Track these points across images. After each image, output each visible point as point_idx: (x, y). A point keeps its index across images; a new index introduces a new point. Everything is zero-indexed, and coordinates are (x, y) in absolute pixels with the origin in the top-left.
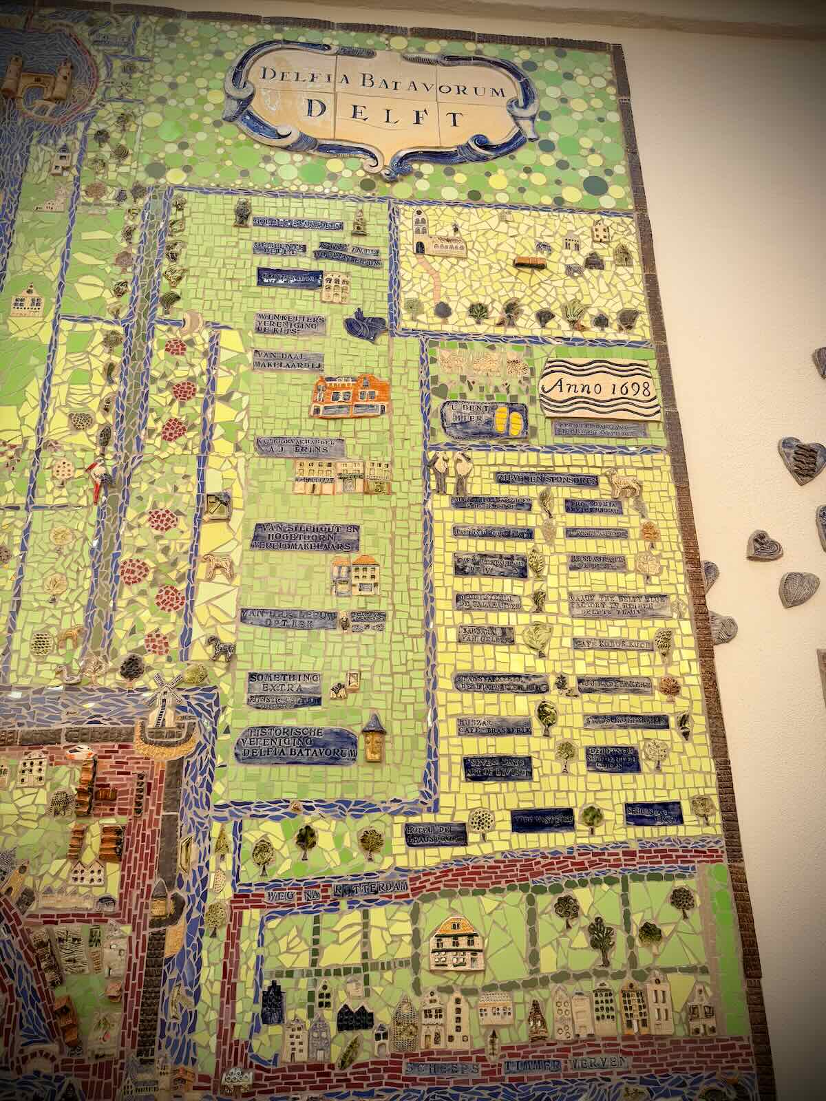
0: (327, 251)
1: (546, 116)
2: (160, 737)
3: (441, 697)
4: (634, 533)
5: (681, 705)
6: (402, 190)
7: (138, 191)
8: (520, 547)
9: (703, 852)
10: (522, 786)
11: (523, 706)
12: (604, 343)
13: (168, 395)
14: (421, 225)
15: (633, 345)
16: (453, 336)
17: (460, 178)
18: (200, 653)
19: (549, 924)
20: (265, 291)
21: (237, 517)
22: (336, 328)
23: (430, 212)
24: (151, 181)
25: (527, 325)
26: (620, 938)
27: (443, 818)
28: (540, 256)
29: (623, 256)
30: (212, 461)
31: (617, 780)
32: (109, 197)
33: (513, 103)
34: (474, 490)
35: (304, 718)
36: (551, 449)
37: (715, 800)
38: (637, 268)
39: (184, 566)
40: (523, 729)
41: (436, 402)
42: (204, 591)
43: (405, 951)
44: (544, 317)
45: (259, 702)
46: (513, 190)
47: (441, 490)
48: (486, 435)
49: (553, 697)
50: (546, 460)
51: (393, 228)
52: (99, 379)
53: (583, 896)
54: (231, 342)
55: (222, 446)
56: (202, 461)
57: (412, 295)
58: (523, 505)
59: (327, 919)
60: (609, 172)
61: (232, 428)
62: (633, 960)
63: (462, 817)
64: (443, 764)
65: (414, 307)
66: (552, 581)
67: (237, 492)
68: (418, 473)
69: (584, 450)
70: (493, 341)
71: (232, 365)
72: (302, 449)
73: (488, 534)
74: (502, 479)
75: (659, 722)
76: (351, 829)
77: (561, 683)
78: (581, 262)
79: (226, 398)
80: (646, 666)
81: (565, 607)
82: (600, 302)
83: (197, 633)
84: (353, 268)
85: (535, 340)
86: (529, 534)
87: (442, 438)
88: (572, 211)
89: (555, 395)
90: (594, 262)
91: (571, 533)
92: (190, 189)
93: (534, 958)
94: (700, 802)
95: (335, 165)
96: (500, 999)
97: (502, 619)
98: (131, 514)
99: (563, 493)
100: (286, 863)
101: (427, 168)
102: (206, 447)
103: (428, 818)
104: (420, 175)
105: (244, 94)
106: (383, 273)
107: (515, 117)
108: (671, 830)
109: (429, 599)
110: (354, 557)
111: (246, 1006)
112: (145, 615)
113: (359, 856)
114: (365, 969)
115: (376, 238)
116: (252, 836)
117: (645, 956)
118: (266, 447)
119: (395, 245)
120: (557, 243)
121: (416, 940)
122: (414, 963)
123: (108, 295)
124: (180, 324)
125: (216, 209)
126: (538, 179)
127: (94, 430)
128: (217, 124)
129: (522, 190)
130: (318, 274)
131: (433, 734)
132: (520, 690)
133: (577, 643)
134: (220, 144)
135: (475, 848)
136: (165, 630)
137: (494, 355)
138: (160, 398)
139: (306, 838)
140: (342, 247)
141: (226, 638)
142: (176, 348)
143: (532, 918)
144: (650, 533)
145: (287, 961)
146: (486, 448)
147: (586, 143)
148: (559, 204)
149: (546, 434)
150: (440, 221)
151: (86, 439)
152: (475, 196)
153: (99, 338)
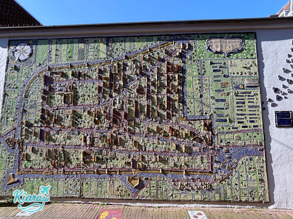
0: (221, 67)
1: (245, 45)
2: (209, 119)
3: (235, 116)
4: (255, 99)
5: (259, 116)
9: (260, 130)
10: (243, 124)
11: (243, 117)
12: (252, 76)
13: (205, 86)
14: (231, 62)
15: (256, 76)
16: (235, 76)
17: (235, 55)
19: (246, 135)
20: (214, 72)
22: (222, 76)
24: (199, 59)
25: (243, 75)
26: (252, 137)
29: (255, 64)
31: (252, 123)
35: (222, 118)
36: (246, 90)
37: (262, 125)
39: (209, 104)
42: (211, 106)
44: (245, 73)
45: (218, 116)
48: (239, 88)
49: (246, 116)
51: (227, 63)
52: (198, 84)
53: (249, 133)
56: (209, 93)
58: (243, 96)
59: (225, 135)
60: (253, 53)
61: (212, 89)
63: (237, 127)
64: (235, 122)
65: (231, 73)
66: (246, 104)
68: (232, 93)
69: (250, 90)
71: (211, 82)
74: (241, 93)
75: (257, 118)
78: (250, 66)
79: (211, 85)
80: (256, 113)
81: (248, 107)
82: (252, 71)
83: (211, 110)
84: (223, 69)
86: (244, 99)
87: (234, 89)
88: (249, 59)
89: (247, 83)
91: (249, 99)
92: (204, 60)
93: (244, 138)
95: (220, 55)
96: (241, 141)
97: (241, 108)
98: (203, 98)
99: (247, 94)
103: (234, 127)
104: (231, 55)
105: (208, 46)
106: (227, 69)
107: (241, 45)
108: (257, 128)
109: (234, 106)
110: (226, 102)
111: (219, 141)
112: (206, 108)
113: (228, 130)
114: (229, 139)
116: (218, 128)
118: (216, 91)
120: (246, 63)
121: (233, 137)
123: (197, 74)
124: (205, 77)
126: (245, 54)
127: (198, 90)
128: (206, 50)
130: (219, 70)
131: (234, 119)
133: (249, 111)
134: (207, 53)
135: (239, 129)
136: (208, 110)
137: (240, 79)
139: (223, 128)
142: (205, 80)
145: (222, 138)
152: (237, 58)
153: (197, 79)
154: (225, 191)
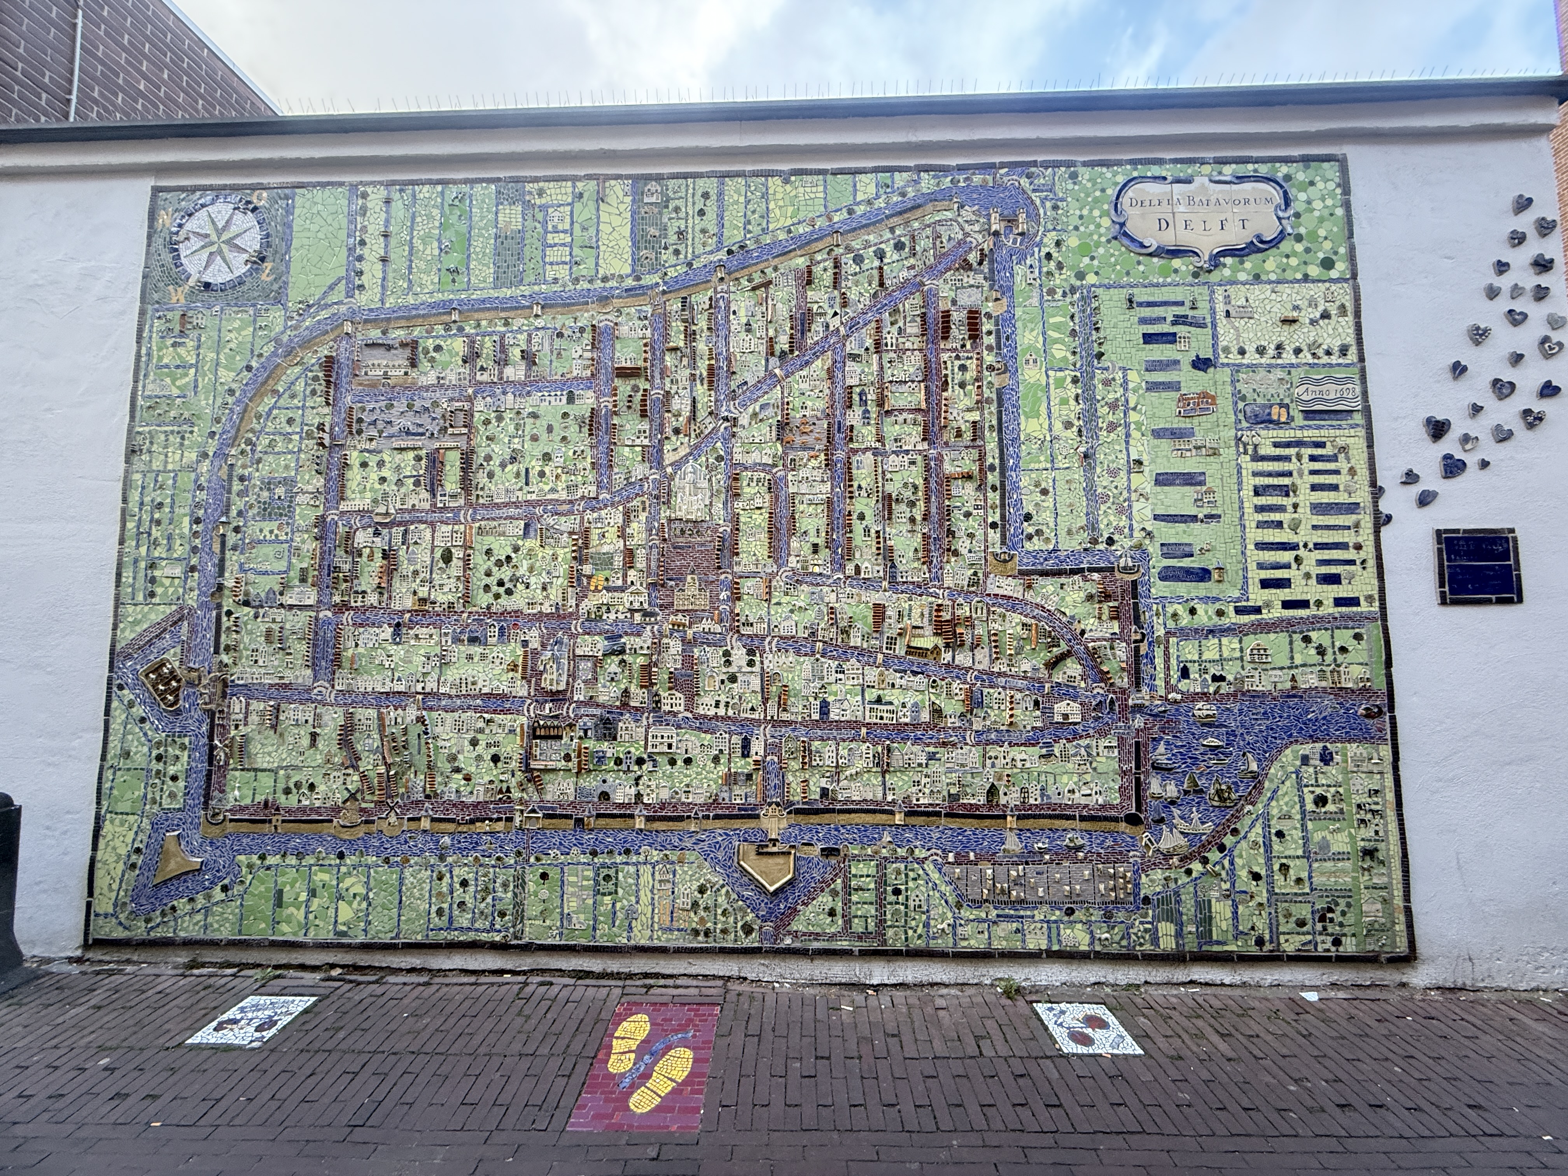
0: (1179, 320)
1: (1297, 215)
2: (1126, 570)
3: (1248, 553)
4: (1344, 471)
5: (1363, 554)
6: (1215, 277)
7: (1073, 290)
8: (1286, 481)
9: (1370, 618)
10: (1287, 590)
11: (1287, 556)
12: (1331, 366)
13: (1106, 409)
14: (1227, 299)
15: (1347, 365)
16: (1248, 366)
17: (1248, 265)
18: (1138, 535)
19: (1299, 644)
20: (1147, 346)
21: (1147, 470)
22: (1186, 365)
23: (1232, 290)
24: (1078, 283)
25: (1288, 357)
26: (1330, 651)
27: (1250, 604)
28: (1295, 314)
29: (1342, 309)
30: (1132, 442)
31: (1330, 587)
32: (1058, 296)
33: (1278, 207)
34: (1262, 452)
35: (1186, 563)
36: (1302, 428)
37: (1377, 597)
38: (1350, 318)
39: (1125, 494)
40: (1288, 566)
41: (1241, 405)
42: (1136, 506)
43: (1237, 654)
44: (1298, 351)
45: (1165, 556)
46: (1279, 271)
47: (1246, 453)
48: (1269, 422)
49: (1302, 552)
50: (1299, 434)
51: (1211, 300)
52: (1072, 402)
53: (1314, 635)
54: (1133, 376)
55: (1135, 434)
56: (1127, 443)
57: (1225, 343)
58: (1287, 459)
59: (1204, 642)
60: (1336, 253)
61: (1139, 425)
62: (1335, 660)
63: (1259, 603)
64: (1250, 581)
65: (1226, 350)
66: (1302, 497)
67: (1145, 458)
68: (1233, 443)
69: (1319, 428)
70: (1270, 368)
71: (1135, 391)
72: (1175, 434)
73: (1270, 475)
74: (1276, 445)
75: (1352, 562)
76: (1212, 609)
77: (1305, 545)
78: (1318, 315)
79: (1134, 409)
80: (1348, 537)
81: (1308, 510)
82: (1329, 340)
83: (1135, 525)
84: (1192, 329)
85: (1292, 365)
86: (1290, 474)
87: (1245, 424)
88: (1313, 281)
89: (1305, 397)
90: (1326, 315)
91: (1313, 472)
92: (1100, 286)
93: (1292, 658)
94: (1370, 599)
95: (1176, 263)
96: (1278, 672)
97: (1276, 517)
98: (1098, 470)
99: (1307, 452)
100: (1185, 620)
101: (1228, 260)
102: (1128, 435)
103: (1244, 604)
104: (1225, 265)
105: (1122, 220)
106: (1209, 330)
107: (1279, 219)
108: (1355, 609)
109: (1241, 508)
110: (1204, 488)
111: (1175, 674)
112: (1112, 518)
113: (1216, 619)
114: (1221, 660)
115: (1204, 311)
116: (1170, 610)
117: (1340, 658)
118: (1157, 434)
119: (1213, 311)
120: (1303, 304)
121: (1241, 650)
122: (1242, 659)
123: (1069, 355)
124: (1106, 369)
125: (1115, 298)
126: (1293, 261)
127: (1075, 429)
128: (1109, 241)
129: (1284, 270)
130: (1174, 334)
131: (1245, 569)
132: (1285, 549)
133: (1315, 527)
134: (1112, 255)
135: (1265, 615)
136: (1122, 524)
137: (1271, 376)
138: (1103, 410)
139: (1193, 611)
140: (1186, 317)
141: (1149, 528)
142: (1107, 383)
143: (1291, 643)
144: (1352, 471)
145: (1189, 657)
146: (1268, 429)
147: (1322, 233)
148: (1306, 278)
149: (1299, 420)
150: (1238, 296)
151: (1072, 433)
152: (1257, 277)
153: (1069, 379)
154: (1204, 907)
